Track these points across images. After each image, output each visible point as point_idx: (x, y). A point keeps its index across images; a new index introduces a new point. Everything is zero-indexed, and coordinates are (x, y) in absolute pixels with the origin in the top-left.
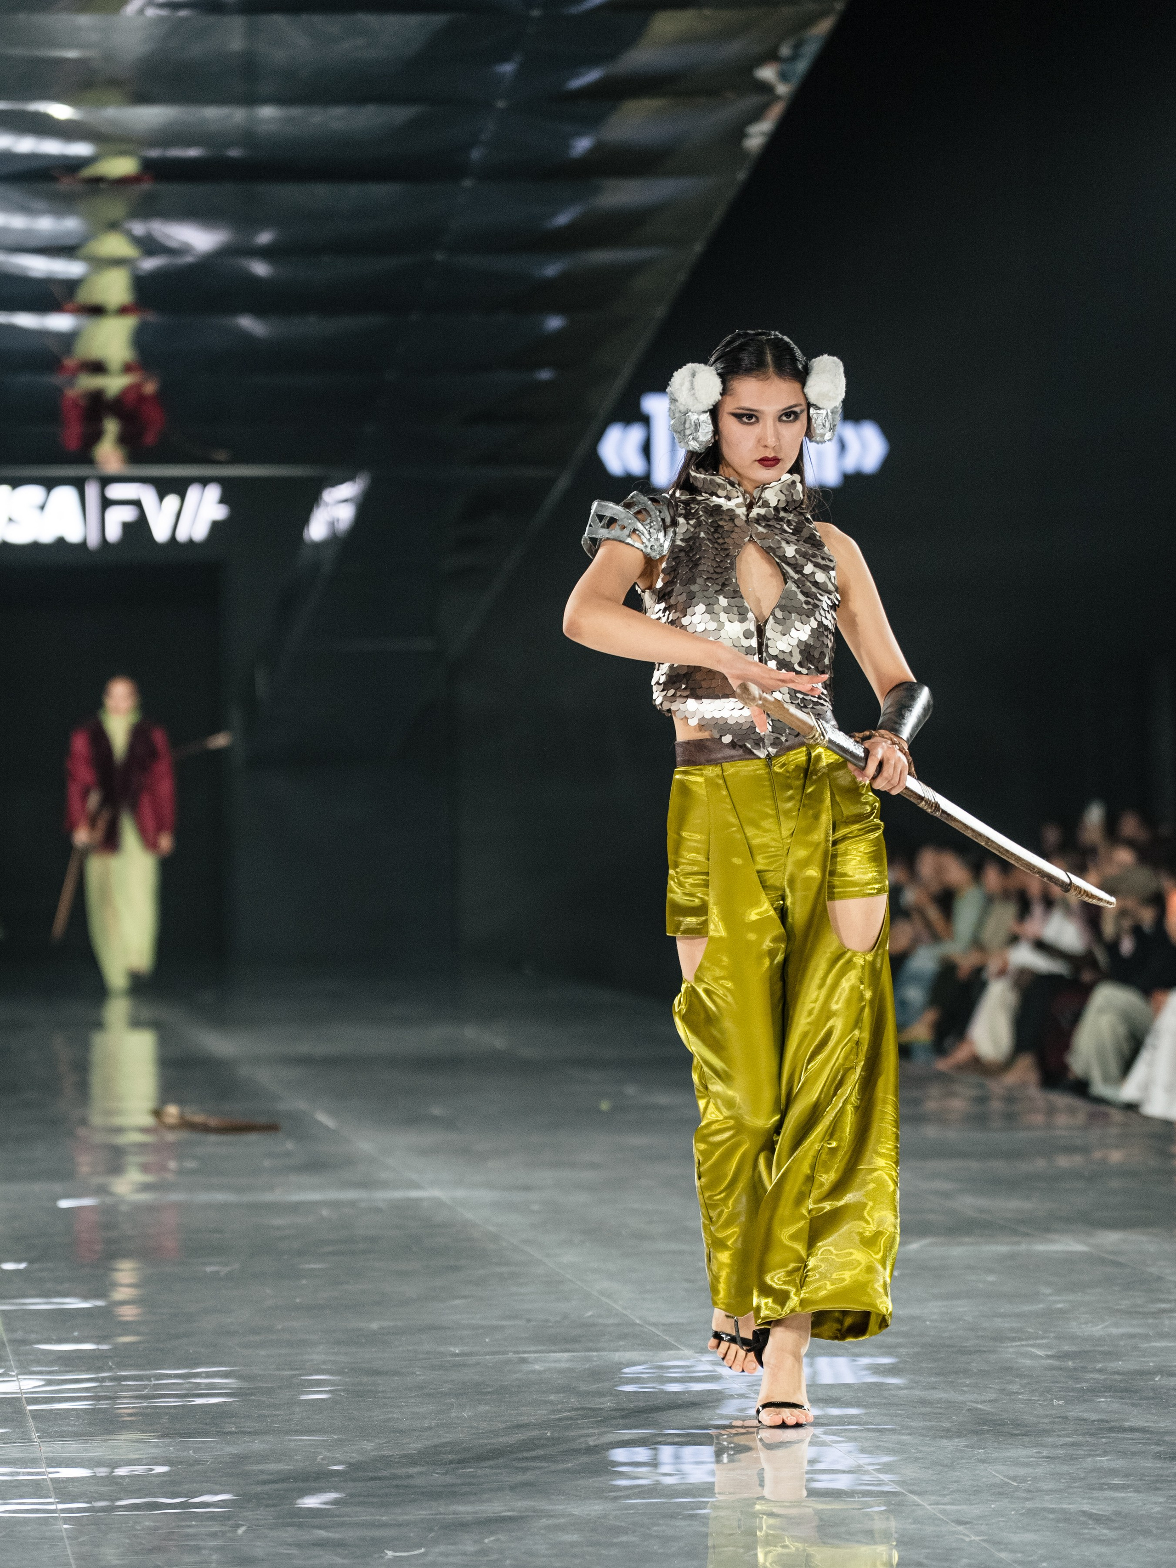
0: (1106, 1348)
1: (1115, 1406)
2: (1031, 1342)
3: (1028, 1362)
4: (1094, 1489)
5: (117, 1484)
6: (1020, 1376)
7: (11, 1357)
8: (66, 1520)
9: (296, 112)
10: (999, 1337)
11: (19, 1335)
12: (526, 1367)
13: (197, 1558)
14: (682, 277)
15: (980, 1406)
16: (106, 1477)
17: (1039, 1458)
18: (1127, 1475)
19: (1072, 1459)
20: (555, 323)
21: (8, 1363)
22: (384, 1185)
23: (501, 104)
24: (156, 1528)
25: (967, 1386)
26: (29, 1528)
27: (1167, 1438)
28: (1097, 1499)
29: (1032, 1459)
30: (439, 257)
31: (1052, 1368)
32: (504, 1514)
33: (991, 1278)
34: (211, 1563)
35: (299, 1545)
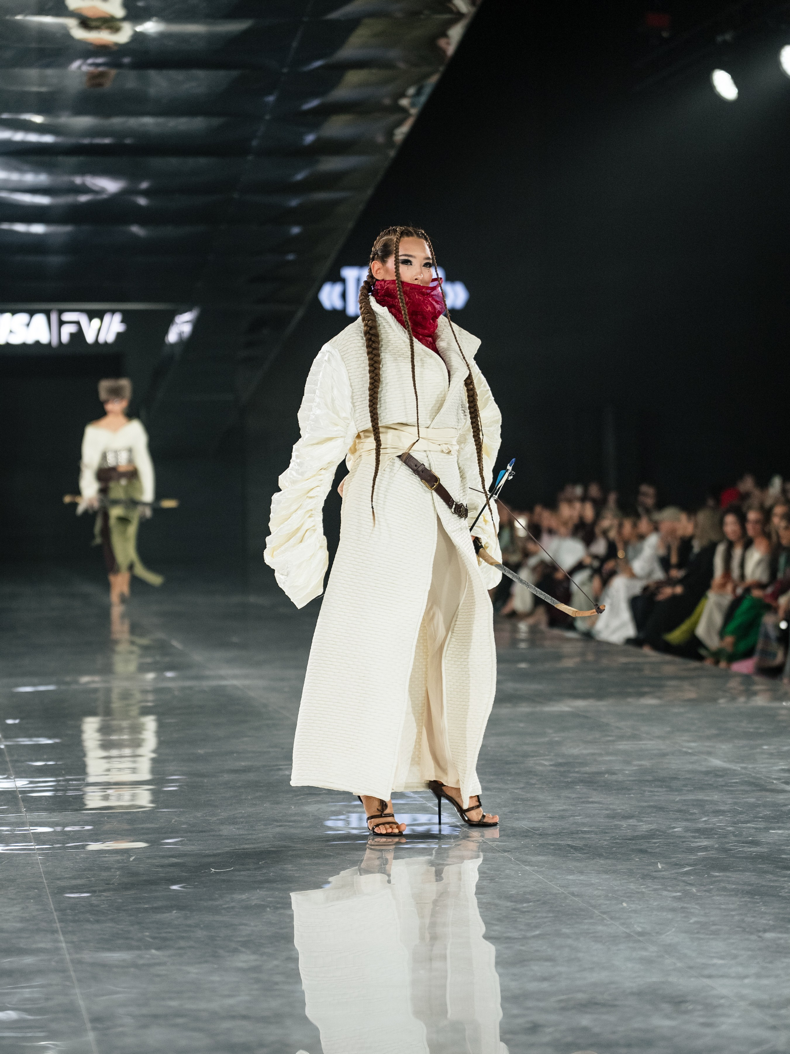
0: (580, 761)
1: (585, 790)
2: (542, 758)
3: (540, 768)
4: (574, 833)
5: (67, 835)
6: (536, 775)
7: (11, 769)
8: (40, 855)
9: (161, 120)
10: (526, 755)
11: (15, 757)
12: (281, 773)
13: (109, 873)
14: (361, 207)
15: (516, 791)
16: (61, 831)
17: (546, 818)
18: (590, 826)
19: (563, 818)
20: (296, 230)
21: (9, 772)
22: (207, 678)
23: (267, 117)
24: (87, 858)
25: (509, 780)
26: (21, 858)
27: (611, 807)
28: (575, 838)
29: (542, 818)
30: (236, 196)
31: (552, 771)
32: (269, 849)
33: (522, 725)
34: (116, 876)
35: (162, 866)
